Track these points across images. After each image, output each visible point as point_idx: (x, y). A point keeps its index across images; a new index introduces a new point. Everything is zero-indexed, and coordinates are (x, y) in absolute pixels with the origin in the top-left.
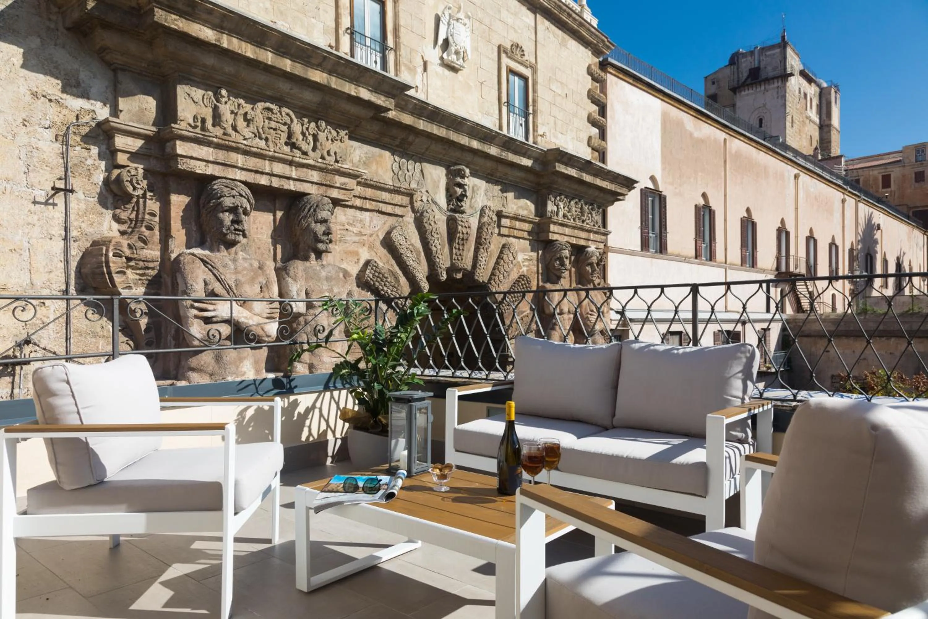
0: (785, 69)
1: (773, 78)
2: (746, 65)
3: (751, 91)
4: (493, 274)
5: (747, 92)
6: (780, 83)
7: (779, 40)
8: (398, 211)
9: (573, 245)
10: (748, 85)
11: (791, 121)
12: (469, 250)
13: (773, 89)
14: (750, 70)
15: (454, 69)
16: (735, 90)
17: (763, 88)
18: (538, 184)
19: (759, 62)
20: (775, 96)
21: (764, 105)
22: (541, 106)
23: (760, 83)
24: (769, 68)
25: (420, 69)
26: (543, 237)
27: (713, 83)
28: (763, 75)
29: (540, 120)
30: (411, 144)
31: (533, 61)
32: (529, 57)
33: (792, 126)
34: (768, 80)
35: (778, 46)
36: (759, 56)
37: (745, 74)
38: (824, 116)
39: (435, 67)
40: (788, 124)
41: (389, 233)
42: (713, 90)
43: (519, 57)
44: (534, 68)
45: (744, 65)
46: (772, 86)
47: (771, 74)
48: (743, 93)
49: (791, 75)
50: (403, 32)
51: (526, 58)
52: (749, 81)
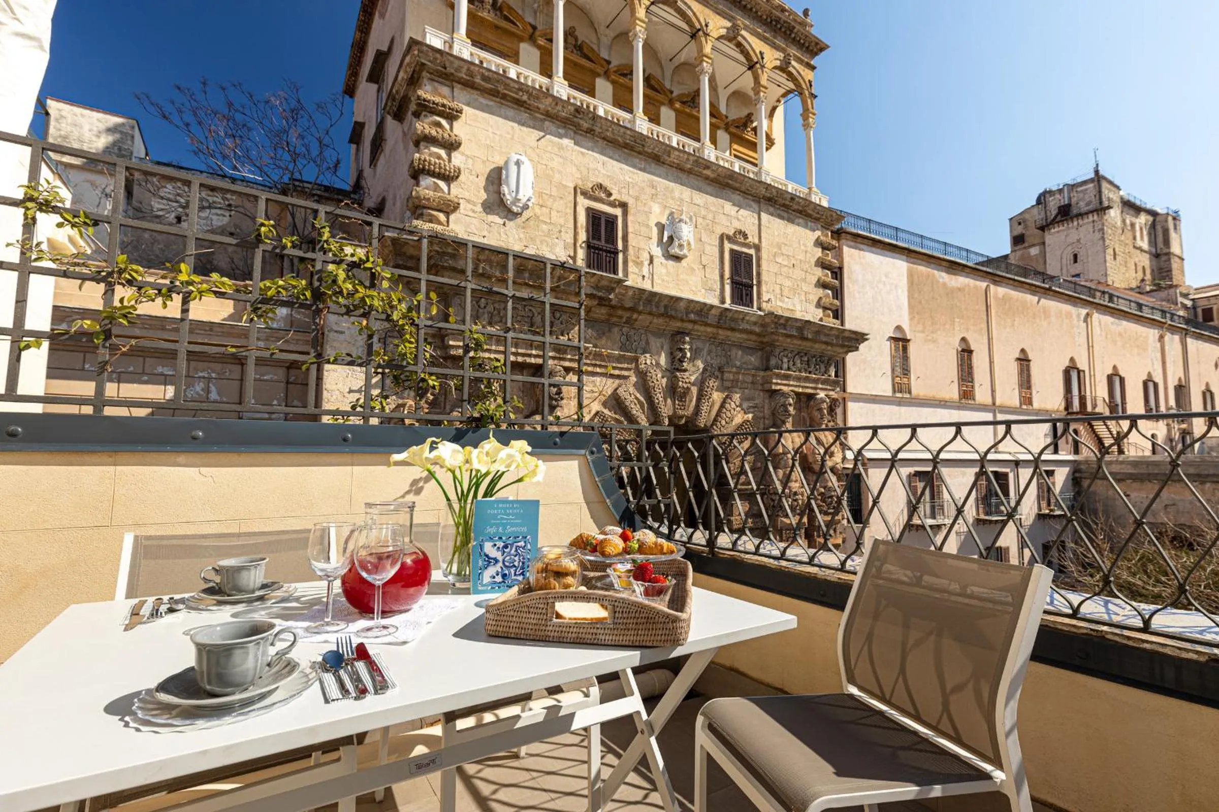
0: (1101, 203)
1: (1087, 213)
2: (1053, 204)
3: (1061, 228)
4: (715, 420)
5: (1056, 230)
6: (1096, 217)
7: (1092, 175)
8: (626, 373)
9: (798, 394)
10: (1058, 222)
11: (1112, 253)
12: (691, 401)
13: (1088, 223)
14: (1059, 208)
15: (677, 258)
16: (1042, 229)
17: (1075, 223)
18: (762, 343)
19: (1070, 198)
20: (1091, 230)
21: (1078, 241)
22: (764, 277)
23: (1072, 219)
24: (1082, 204)
25: (646, 263)
26: (767, 386)
27: (1020, 224)
28: (1075, 211)
29: (764, 288)
30: (636, 320)
31: (756, 241)
32: (753, 239)
33: (1115, 258)
34: (1080, 215)
35: (1091, 180)
36: (1069, 193)
37: (1054, 213)
38: (1160, 244)
39: (659, 259)
40: (1109, 258)
41: (616, 390)
42: (1019, 230)
43: (742, 240)
44: (758, 248)
45: (1052, 203)
46: (1086, 221)
47: (1084, 209)
48: (1053, 231)
49: (1109, 207)
50: (631, 237)
51: (750, 239)
52: (1059, 218)
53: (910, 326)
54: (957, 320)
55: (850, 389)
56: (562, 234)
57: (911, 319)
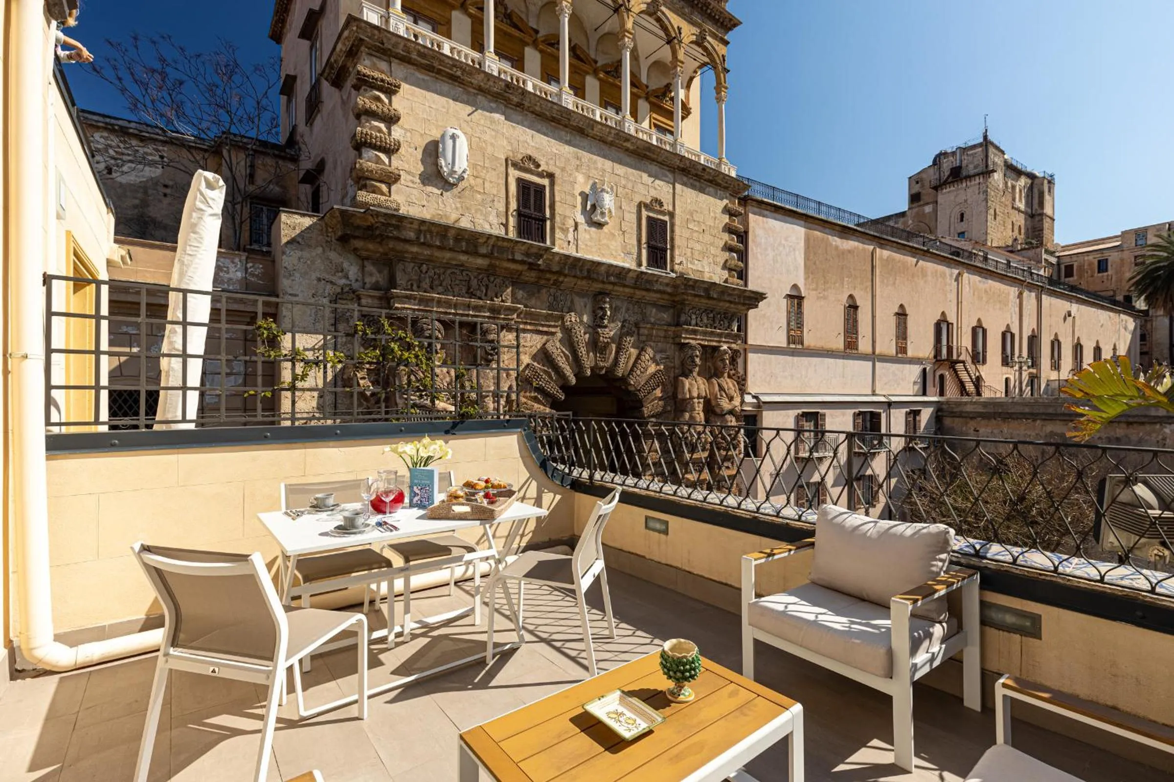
0: (987, 166)
1: (974, 176)
2: (947, 165)
3: (952, 188)
4: (632, 370)
5: (948, 190)
6: (981, 180)
7: (981, 140)
8: (553, 330)
9: (703, 346)
10: (949, 183)
11: (993, 213)
13: (975, 185)
14: (952, 169)
15: (600, 225)
16: (936, 188)
17: (964, 185)
18: (674, 301)
19: (961, 161)
20: (977, 192)
21: (966, 201)
22: (677, 242)
23: (961, 180)
24: (971, 166)
25: (571, 230)
26: (677, 340)
27: (917, 183)
28: (964, 173)
29: (677, 252)
30: (562, 282)
31: (671, 209)
32: (668, 207)
33: (995, 218)
34: (969, 177)
35: (980, 145)
36: (961, 156)
37: (947, 174)
38: (1036, 206)
39: (583, 226)
40: (990, 217)
41: (545, 344)
42: (917, 188)
43: (658, 208)
44: (672, 215)
45: (945, 165)
46: (973, 183)
47: (972, 172)
48: (944, 191)
49: (994, 171)
50: (558, 205)
51: (665, 207)
52: (950, 180)
53: (805, 284)
54: (846, 279)
55: (750, 341)
56: (495, 203)
57: (806, 279)
